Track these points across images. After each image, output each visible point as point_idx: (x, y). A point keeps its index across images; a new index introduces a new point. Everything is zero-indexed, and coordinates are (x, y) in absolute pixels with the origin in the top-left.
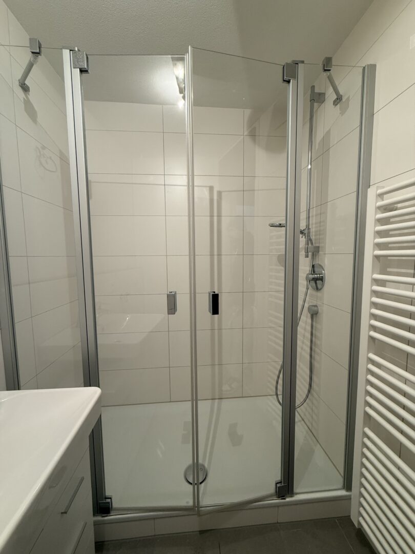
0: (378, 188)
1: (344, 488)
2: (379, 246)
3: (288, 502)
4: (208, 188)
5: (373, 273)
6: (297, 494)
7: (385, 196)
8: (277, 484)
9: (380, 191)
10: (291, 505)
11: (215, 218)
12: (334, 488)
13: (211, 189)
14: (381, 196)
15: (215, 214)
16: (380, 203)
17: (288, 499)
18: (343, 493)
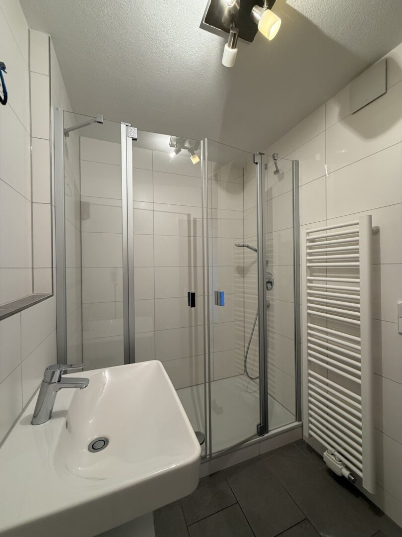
0: (307, 229)
1: (296, 421)
2: (310, 261)
3: (266, 437)
4: (187, 215)
5: (307, 276)
6: (270, 431)
7: (310, 234)
8: (258, 426)
9: (308, 231)
10: (268, 439)
11: (192, 238)
12: (292, 422)
13: (189, 215)
14: (308, 233)
15: (192, 234)
16: (308, 238)
17: (266, 435)
18: (297, 423)
